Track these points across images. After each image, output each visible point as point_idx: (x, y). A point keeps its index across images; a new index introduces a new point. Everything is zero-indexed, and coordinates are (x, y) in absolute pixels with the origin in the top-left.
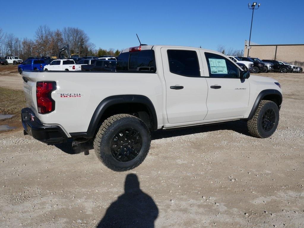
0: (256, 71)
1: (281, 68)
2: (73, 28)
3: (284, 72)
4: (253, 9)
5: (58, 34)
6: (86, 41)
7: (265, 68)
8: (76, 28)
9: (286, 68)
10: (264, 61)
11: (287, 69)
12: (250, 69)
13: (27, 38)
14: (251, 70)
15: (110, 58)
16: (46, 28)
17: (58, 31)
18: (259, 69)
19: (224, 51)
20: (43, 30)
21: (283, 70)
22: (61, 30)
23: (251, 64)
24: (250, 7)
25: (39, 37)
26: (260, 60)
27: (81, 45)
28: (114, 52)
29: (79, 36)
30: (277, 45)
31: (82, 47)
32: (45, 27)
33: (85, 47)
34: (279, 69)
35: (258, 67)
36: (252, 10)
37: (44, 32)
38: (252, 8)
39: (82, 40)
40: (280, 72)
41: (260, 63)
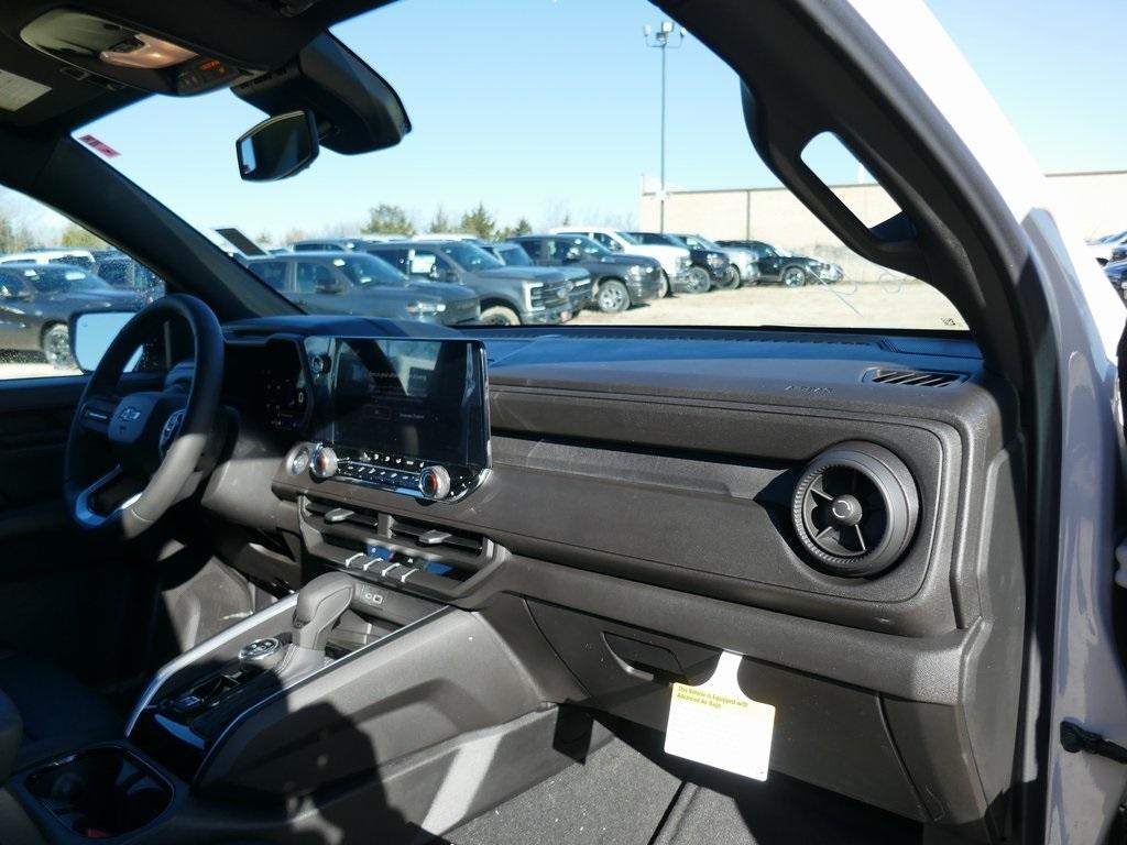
0: (700, 284)
1: (783, 271)
3: (795, 282)
4: (663, 46)
7: (731, 270)
9: (801, 269)
10: (723, 244)
11: (805, 272)
12: (677, 278)
14: (682, 280)
18: (712, 276)
19: (567, 220)
21: (792, 276)
23: (682, 259)
24: (652, 39)
26: (709, 243)
30: (748, 191)
34: (777, 272)
35: (707, 267)
36: (660, 49)
38: (659, 43)
40: (782, 284)
41: (712, 253)
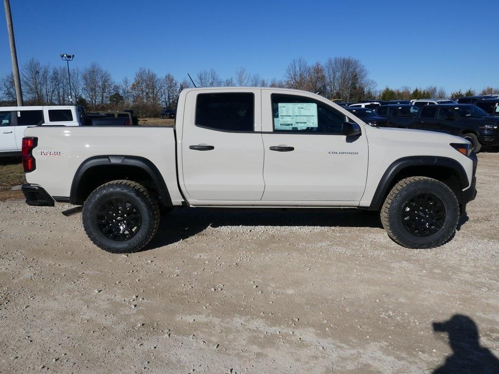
2: (342, 57)
5: (318, 70)
6: (362, 77)
8: (347, 57)
13: (275, 79)
15: (369, 104)
16: (302, 62)
17: (318, 65)
20: (297, 65)
22: (323, 63)
25: (290, 77)
27: (354, 84)
28: (412, 92)
29: (351, 70)
31: (355, 88)
32: (300, 61)
33: (360, 88)
37: (298, 69)
39: (356, 76)
